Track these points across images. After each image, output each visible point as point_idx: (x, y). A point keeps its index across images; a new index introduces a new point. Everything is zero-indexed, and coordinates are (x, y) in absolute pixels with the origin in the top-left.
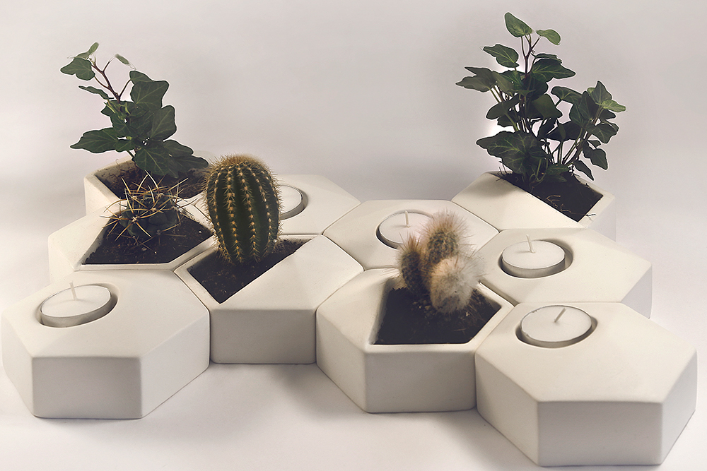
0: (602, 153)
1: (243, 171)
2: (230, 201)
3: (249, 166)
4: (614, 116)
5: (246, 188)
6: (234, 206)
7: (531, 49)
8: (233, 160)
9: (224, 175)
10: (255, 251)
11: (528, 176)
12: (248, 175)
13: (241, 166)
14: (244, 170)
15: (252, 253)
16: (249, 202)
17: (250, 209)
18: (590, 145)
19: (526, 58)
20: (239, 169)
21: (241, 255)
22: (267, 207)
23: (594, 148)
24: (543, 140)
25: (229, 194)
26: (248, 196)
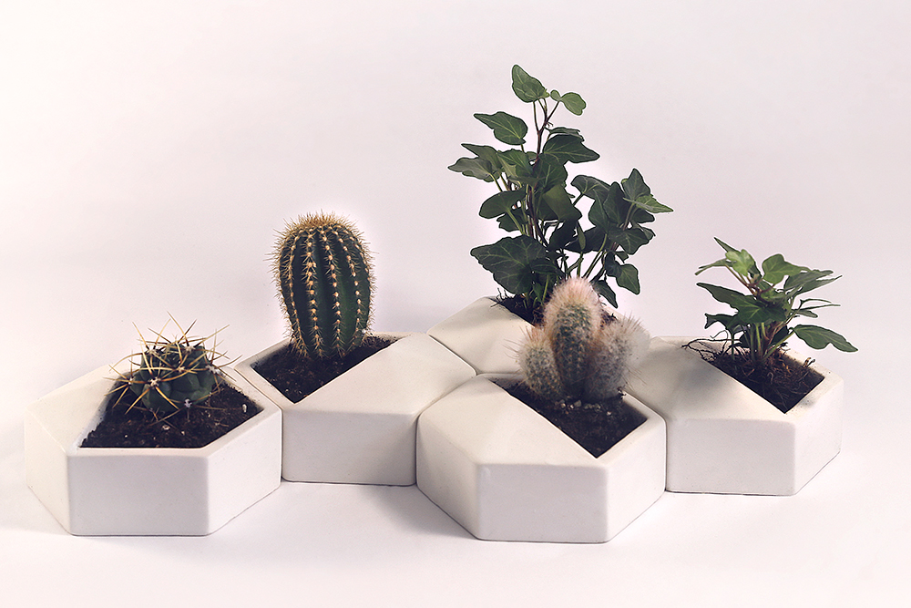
0: (633, 270)
1: (327, 234)
2: (310, 274)
3: (335, 229)
4: (652, 219)
5: (331, 257)
6: (315, 280)
7: (547, 119)
8: (314, 222)
9: (303, 240)
10: (338, 342)
11: (532, 301)
12: (333, 240)
13: (325, 229)
14: (329, 234)
15: (335, 344)
16: (334, 276)
17: (335, 285)
18: (617, 259)
19: (540, 133)
20: (323, 232)
21: (321, 346)
22: (356, 284)
23: (621, 263)
24: (558, 252)
25: (310, 264)
26: (333, 267)
